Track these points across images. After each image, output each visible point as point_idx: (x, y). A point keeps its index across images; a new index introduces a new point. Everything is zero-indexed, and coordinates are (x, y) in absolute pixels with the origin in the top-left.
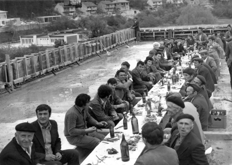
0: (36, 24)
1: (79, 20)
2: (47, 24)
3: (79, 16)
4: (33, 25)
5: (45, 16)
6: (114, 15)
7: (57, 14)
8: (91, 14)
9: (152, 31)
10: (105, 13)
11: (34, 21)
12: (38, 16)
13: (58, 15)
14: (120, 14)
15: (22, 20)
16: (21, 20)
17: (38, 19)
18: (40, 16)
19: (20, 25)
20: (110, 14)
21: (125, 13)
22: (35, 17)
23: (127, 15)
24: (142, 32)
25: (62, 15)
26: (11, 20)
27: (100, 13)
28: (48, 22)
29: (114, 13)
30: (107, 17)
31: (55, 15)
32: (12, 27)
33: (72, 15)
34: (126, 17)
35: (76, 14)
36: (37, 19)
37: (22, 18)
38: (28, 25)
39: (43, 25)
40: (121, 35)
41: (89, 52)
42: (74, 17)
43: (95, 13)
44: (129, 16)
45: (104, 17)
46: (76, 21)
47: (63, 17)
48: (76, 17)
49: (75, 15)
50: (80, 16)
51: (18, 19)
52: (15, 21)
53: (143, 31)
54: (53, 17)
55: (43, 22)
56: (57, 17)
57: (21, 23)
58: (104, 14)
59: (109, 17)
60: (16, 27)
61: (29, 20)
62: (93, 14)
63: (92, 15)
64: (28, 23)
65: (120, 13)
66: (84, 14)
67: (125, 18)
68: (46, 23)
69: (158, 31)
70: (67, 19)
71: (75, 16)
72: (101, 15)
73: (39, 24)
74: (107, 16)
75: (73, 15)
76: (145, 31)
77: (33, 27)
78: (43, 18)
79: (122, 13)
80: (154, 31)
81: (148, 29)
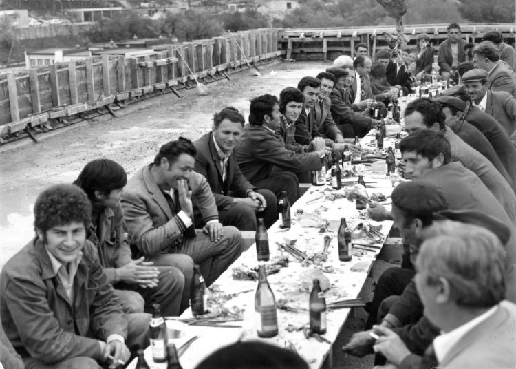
0: (65, 24)
1: (161, 19)
2: (89, 25)
3: (162, 9)
4: (56, 27)
5: (84, 7)
6: (242, 10)
7: (113, 5)
8: (190, 6)
9: (321, 37)
10: (220, 5)
11: (60, 17)
12: (69, 8)
13: (115, 6)
14: (254, 9)
15: (32, 15)
16: (29, 16)
17: (69, 14)
18: (73, 8)
19: (27, 26)
20: (233, 7)
21: (267, 7)
22: (62, 10)
23: (269, 12)
24: (296, 40)
25: (124, 7)
26: (5, 15)
27: (211, 6)
28: (91, 21)
29: (241, 7)
30: (226, 14)
31: (108, 6)
32: (9, 31)
33: (146, 8)
34: (268, 16)
35: (157, 5)
36: (66, 14)
37: (32, 11)
38: (45, 28)
39: (81, 27)
40: (239, 43)
41: (146, 83)
42: (151, 13)
43: (199, 6)
44: (274, 13)
45: (220, 14)
46: (155, 21)
47: (126, 12)
48: (156, 11)
49: (154, 7)
50: (165, 11)
51: (24, 13)
52: (15, 16)
53: (298, 37)
54: (104, 11)
55: (81, 21)
56: (113, 11)
57: (30, 21)
58: (219, 8)
59: (230, 15)
60: (17, 30)
61: (48, 15)
62: (195, 6)
63: (192, 8)
64: (46, 23)
65: (255, 7)
66: (173, 5)
67: (267, 17)
68: (87, 23)
69: (335, 36)
70: (134, 15)
71: (154, 9)
72: (213, 9)
73: (71, 26)
74: (226, 11)
75: (150, 7)
76: (302, 36)
77: (56, 31)
78: (80, 13)
79: (259, 6)
80: (324, 37)
81: (311, 33)
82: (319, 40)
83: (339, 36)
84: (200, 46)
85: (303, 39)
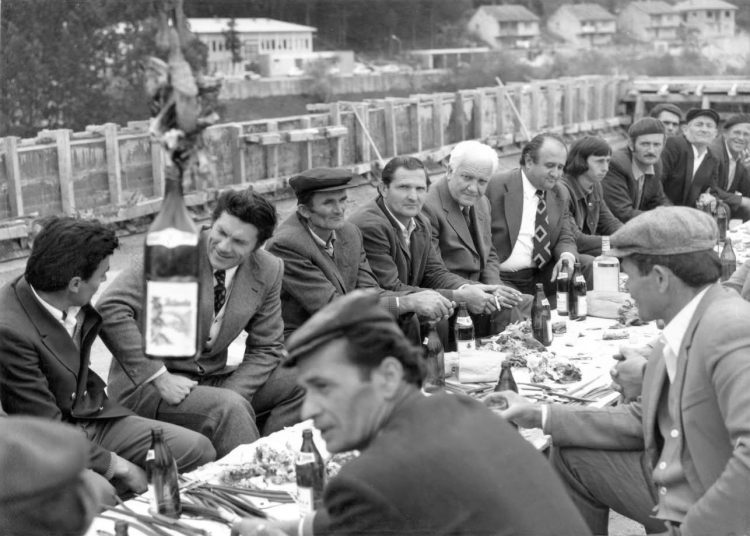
0: (404, 73)
1: (546, 65)
2: (438, 75)
3: (549, 50)
4: (391, 77)
5: (436, 48)
6: (676, 52)
7: (475, 44)
8: (593, 45)
9: (698, 93)
10: (642, 43)
11: (400, 63)
12: (413, 48)
13: (479, 46)
14: (696, 50)
15: (360, 59)
16: (356, 60)
17: (412, 57)
18: (418, 49)
19: (349, 75)
20: (661, 48)
21: (717, 46)
22: (402, 52)
23: (722, 56)
24: (651, 98)
25: (490, 47)
26: (320, 59)
27: (626, 44)
28: (442, 67)
29: (676, 46)
30: (648, 58)
31: (468, 46)
32: (323, 81)
33: (523, 48)
34: (718, 61)
35: (542, 44)
36: (408, 57)
37: (362, 54)
38: (376, 78)
39: (426, 77)
42: (531, 56)
43: (608, 45)
44: (728, 57)
45: (639, 57)
46: (537, 68)
47: (495, 55)
48: (540, 53)
49: (537, 47)
50: (553, 53)
51: (348, 56)
52: (334, 61)
53: (655, 92)
54: (462, 54)
55: (427, 68)
56: (476, 54)
57: (355, 67)
58: (639, 48)
59: (656, 59)
60: (334, 80)
61: (380, 60)
62: (600, 46)
63: (596, 49)
64: (378, 71)
65: (697, 46)
66: (567, 44)
67: (717, 64)
68: (435, 71)
69: (725, 93)
70: (503, 60)
71: (535, 51)
72: (628, 50)
73: (413, 76)
74: (651, 53)
75: (531, 47)
76: (663, 90)
77: (391, 83)
78: (427, 57)
79: (705, 45)
80: (705, 94)
81: (682, 85)
82: (694, 99)
83: (732, 93)
84: (414, 105)
85: (664, 96)
